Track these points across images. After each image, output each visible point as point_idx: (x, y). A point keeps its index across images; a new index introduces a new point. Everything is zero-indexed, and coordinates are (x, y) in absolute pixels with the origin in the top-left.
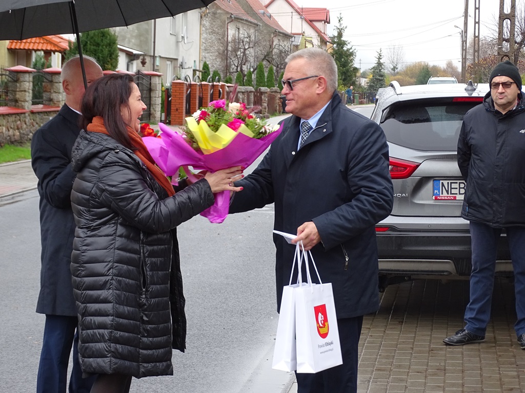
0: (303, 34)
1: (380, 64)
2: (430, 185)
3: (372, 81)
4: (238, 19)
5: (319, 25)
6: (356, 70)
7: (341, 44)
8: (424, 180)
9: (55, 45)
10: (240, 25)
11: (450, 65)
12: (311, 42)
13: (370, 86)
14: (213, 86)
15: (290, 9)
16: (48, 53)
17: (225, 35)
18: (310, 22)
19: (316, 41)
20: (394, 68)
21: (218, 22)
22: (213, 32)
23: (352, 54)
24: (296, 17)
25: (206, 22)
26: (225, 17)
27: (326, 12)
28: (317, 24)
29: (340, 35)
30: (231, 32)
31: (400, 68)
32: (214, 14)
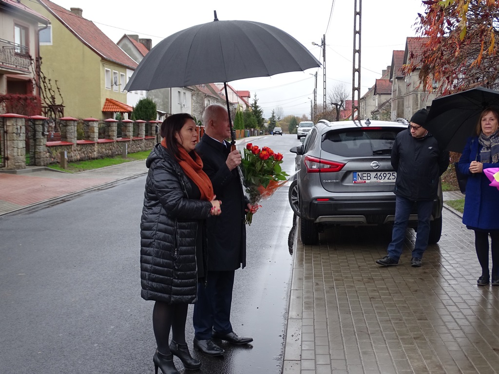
0: (238, 103)
1: (273, 116)
2: (351, 175)
3: (270, 124)
4: (209, 96)
5: (245, 99)
6: (263, 119)
7: (256, 107)
8: (348, 172)
9: (125, 109)
10: (210, 99)
11: (304, 116)
12: (242, 107)
13: (269, 127)
14: (201, 127)
15: (232, 92)
16: (122, 113)
17: (203, 104)
18: (241, 97)
19: (245, 106)
20: (279, 119)
21: (200, 98)
22: (197, 103)
23: (261, 112)
24: (235, 95)
25: (194, 98)
26: (203, 95)
27: (248, 92)
28: (244, 98)
29: (256, 103)
30: (206, 102)
31: (281, 118)
32: (198, 94)
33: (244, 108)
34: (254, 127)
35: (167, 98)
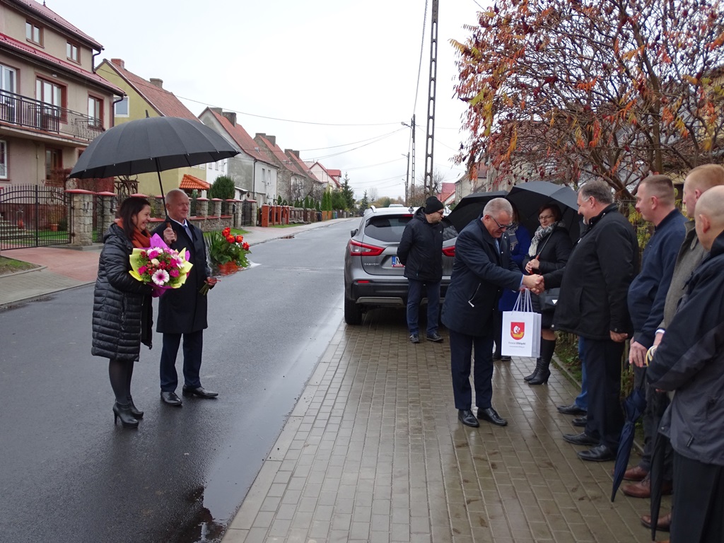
0: (328, 182)
1: (365, 198)
2: (391, 259)
3: (362, 206)
4: (296, 175)
5: (336, 178)
6: (354, 200)
7: (347, 187)
8: (387, 257)
9: (203, 186)
10: (296, 177)
11: (400, 198)
12: (332, 186)
13: (361, 209)
14: (283, 208)
15: (322, 170)
16: (200, 190)
17: (289, 182)
18: (332, 177)
19: (335, 186)
20: (373, 200)
21: (286, 176)
22: (283, 181)
23: (352, 192)
24: (325, 174)
25: (280, 176)
26: (289, 173)
27: (339, 171)
29: (346, 183)
30: (293, 181)
31: (375, 199)
32: (284, 172)
33: (332, 188)
34: (343, 209)
35: (251, 176)
